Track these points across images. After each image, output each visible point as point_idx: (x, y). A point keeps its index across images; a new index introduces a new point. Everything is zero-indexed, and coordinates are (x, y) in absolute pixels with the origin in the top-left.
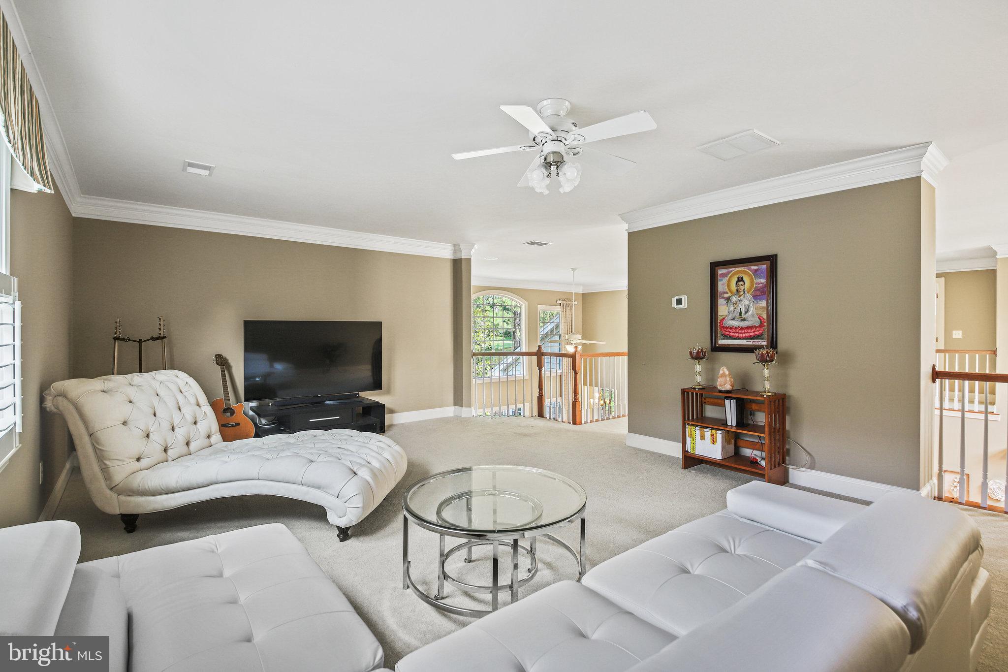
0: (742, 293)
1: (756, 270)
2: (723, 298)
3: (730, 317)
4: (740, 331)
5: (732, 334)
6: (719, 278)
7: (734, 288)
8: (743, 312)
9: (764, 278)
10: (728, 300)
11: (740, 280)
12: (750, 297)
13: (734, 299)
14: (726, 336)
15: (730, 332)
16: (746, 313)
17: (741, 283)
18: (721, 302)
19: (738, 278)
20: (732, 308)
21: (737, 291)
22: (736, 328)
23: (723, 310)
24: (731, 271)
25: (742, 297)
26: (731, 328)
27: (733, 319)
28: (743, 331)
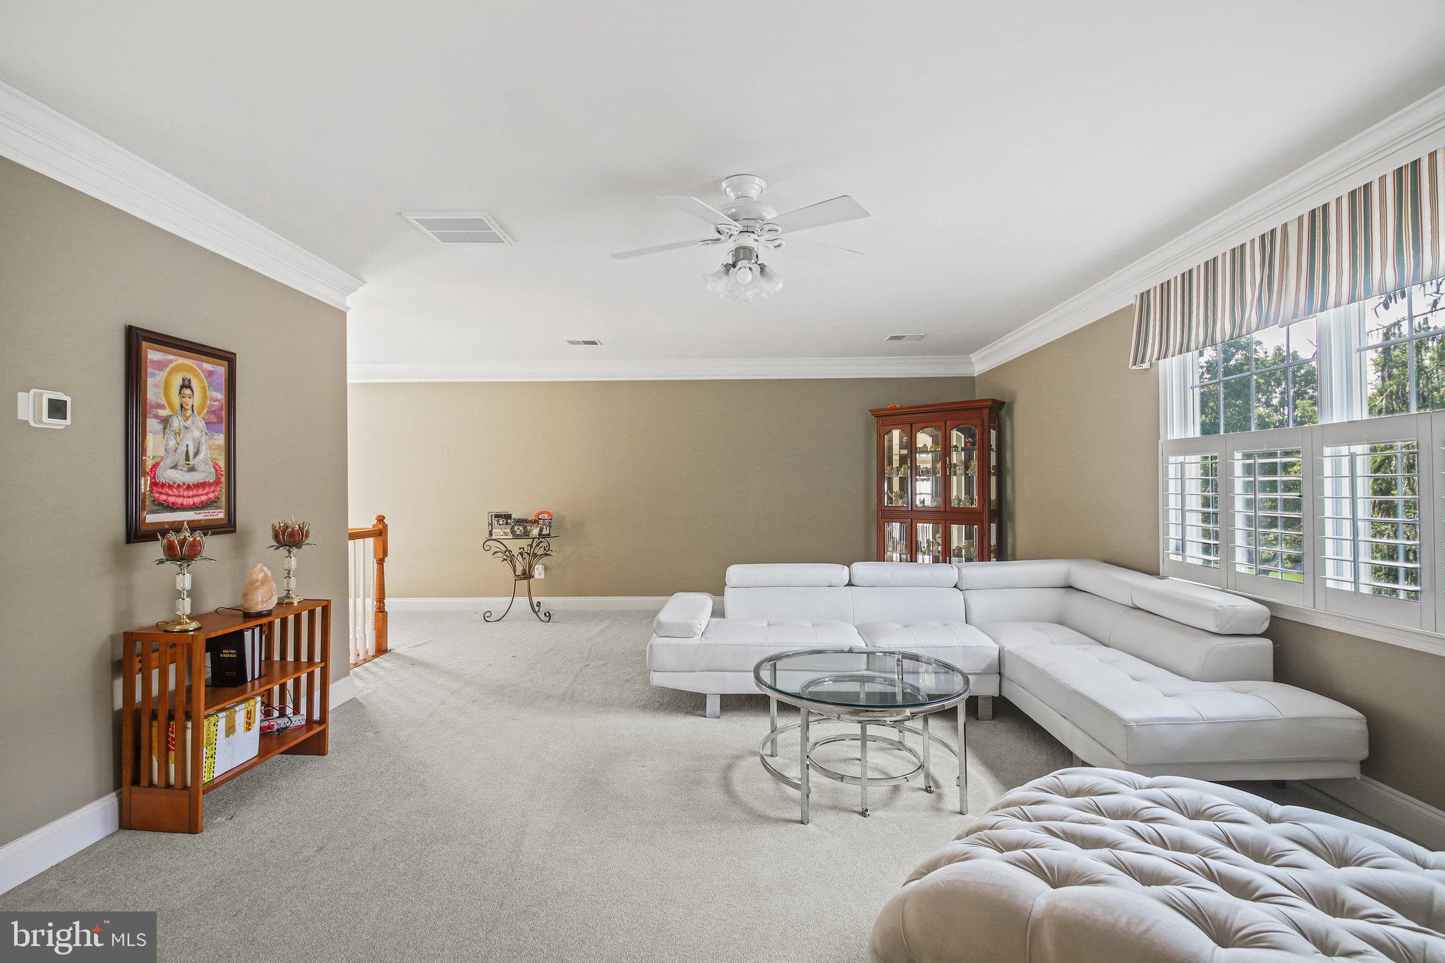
0: (189, 412)
1: (210, 374)
2: (156, 417)
3: (169, 461)
4: (186, 493)
5: (172, 499)
6: (150, 370)
7: (176, 400)
8: (191, 454)
9: (221, 392)
10: (165, 421)
11: (186, 385)
12: (202, 424)
13: (176, 423)
14: (160, 504)
15: (168, 495)
16: (196, 454)
17: (188, 392)
18: (152, 424)
19: (183, 380)
20: (172, 443)
21: (182, 407)
22: (179, 486)
23: (154, 444)
24: (171, 361)
25: (189, 422)
26: (170, 487)
27: (174, 467)
28: (191, 493)
